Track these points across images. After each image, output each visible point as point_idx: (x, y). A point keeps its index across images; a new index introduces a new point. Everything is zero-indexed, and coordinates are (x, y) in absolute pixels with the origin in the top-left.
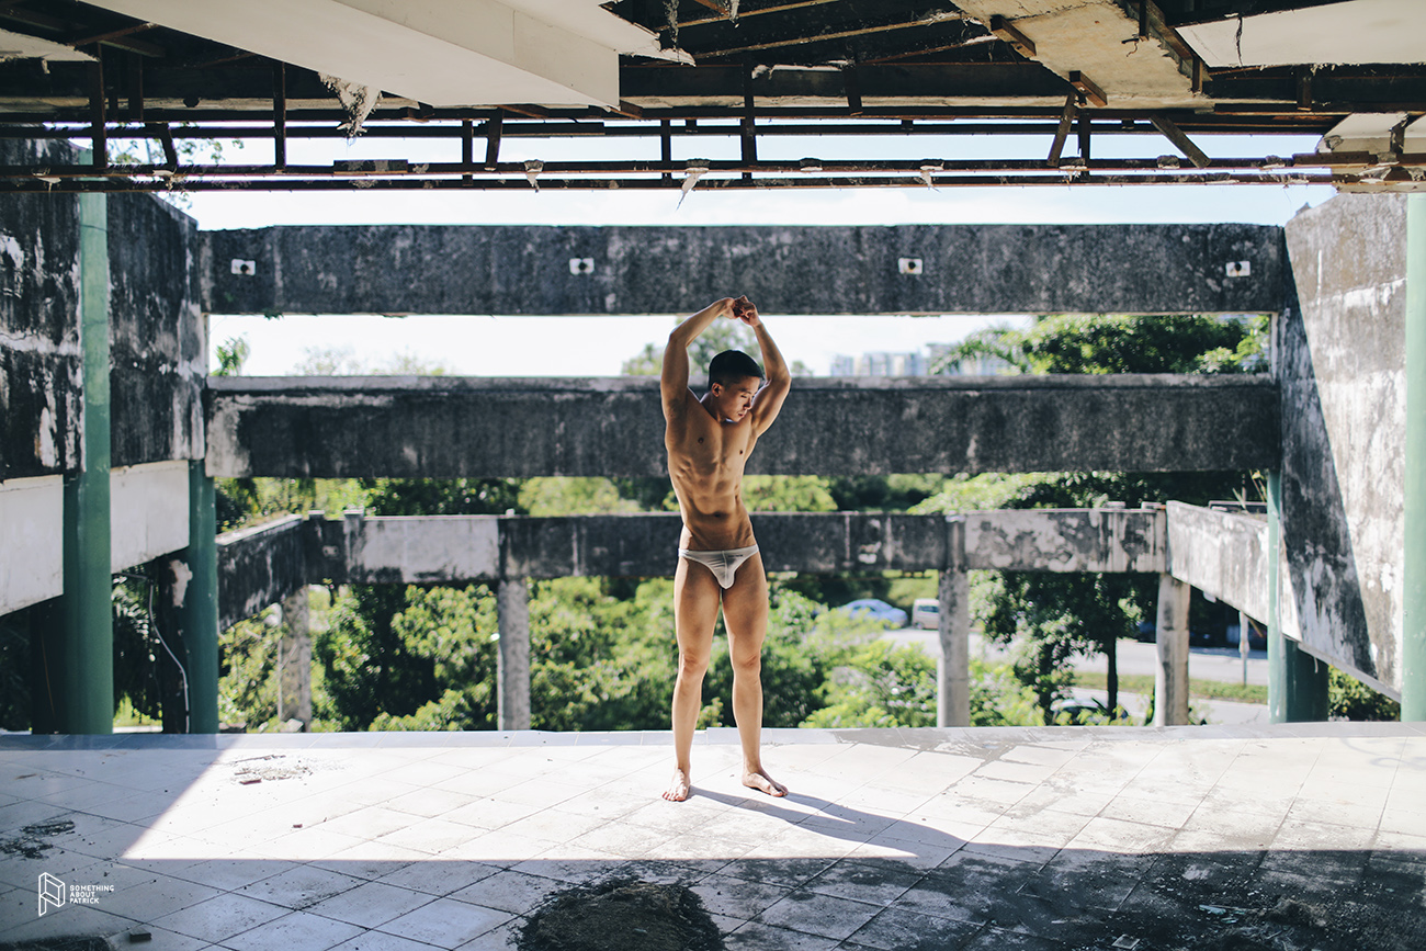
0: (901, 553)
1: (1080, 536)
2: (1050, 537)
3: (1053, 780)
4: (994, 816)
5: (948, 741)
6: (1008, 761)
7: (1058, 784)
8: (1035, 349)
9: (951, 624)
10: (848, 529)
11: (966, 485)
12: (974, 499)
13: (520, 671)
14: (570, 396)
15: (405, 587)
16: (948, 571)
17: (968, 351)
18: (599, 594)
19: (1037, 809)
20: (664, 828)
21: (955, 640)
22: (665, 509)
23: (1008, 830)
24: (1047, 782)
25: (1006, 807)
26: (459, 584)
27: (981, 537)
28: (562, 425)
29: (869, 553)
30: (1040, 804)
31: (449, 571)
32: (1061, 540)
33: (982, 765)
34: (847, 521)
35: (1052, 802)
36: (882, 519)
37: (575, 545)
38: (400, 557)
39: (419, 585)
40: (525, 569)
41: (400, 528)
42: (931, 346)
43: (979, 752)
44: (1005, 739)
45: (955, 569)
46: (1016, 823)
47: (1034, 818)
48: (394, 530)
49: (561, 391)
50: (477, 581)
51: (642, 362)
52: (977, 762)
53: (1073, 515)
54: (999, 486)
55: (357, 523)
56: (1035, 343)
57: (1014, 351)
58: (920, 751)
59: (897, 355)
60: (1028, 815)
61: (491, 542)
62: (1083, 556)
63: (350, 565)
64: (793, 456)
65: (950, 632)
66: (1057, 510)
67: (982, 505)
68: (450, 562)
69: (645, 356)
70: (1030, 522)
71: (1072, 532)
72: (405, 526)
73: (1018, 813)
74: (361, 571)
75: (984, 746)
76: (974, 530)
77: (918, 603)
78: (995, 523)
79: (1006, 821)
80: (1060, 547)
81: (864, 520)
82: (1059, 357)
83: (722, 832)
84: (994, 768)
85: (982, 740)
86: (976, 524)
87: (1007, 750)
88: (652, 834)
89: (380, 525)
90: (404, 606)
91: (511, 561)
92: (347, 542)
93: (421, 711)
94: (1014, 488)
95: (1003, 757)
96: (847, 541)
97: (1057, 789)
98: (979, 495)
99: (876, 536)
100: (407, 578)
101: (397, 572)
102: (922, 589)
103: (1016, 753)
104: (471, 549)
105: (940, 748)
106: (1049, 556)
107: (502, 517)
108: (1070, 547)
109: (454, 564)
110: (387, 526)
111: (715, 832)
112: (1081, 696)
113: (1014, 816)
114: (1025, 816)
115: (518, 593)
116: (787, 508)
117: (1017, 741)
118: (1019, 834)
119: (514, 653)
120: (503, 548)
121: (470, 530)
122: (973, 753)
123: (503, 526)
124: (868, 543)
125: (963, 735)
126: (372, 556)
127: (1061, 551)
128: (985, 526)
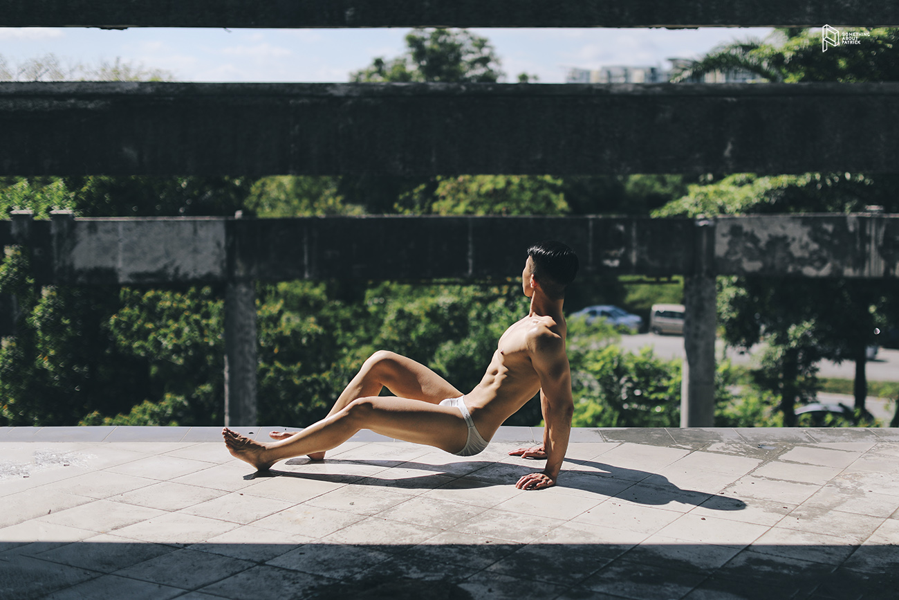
0: (646, 257)
1: (836, 242)
2: (803, 243)
3: (838, 480)
4: (777, 517)
5: (721, 441)
6: (787, 461)
7: (844, 485)
8: (787, 61)
9: (698, 328)
10: (591, 234)
11: (710, 189)
12: (720, 202)
13: (248, 371)
14: (306, 101)
15: (119, 286)
16: (696, 276)
17: (712, 63)
18: (324, 298)
19: (825, 510)
20: (425, 524)
21: (701, 344)
22: (396, 212)
23: (795, 531)
24: (831, 483)
25: (790, 508)
26: (179, 285)
27: (730, 243)
28: (297, 127)
29: (612, 259)
30: (826, 504)
31: (171, 271)
32: (815, 246)
33: (760, 465)
34: (591, 224)
35: (840, 503)
36: (627, 223)
37: (306, 248)
38: (114, 259)
39: (133, 287)
40: (253, 271)
41: (115, 230)
42: (673, 60)
43: (756, 453)
44: (782, 440)
45: (703, 275)
46: (802, 523)
47: (822, 518)
48: (107, 232)
49: (297, 96)
50: (200, 282)
51: (370, 75)
52: (754, 462)
53: (829, 220)
54: (747, 190)
55: (65, 224)
56: (788, 55)
57: (765, 65)
58: (692, 451)
59: (636, 68)
60: (815, 515)
61: (219, 244)
62: (838, 263)
63: (57, 265)
64: (539, 156)
65: (696, 336)
66: (811, 215)
67: (729, 209)
68: (172, 263)
69: (374, 69)
70: (783, 228)
71: (827, 238)
72: (120, 228)
73: (804, 513)
74: (70, 270)
75: (760, 446)
76: (724, 235)
77: (656, 308)
78: (747, 228)
79: (792, 522)
80: (814, 252)
81: (609, 224)
82: (813, 69)
83: (488, 528)
84: (772, 469)
85: (757, 440)
86: (725, 230)
87: (785, 451)
88: (413, 530)
89: (93, 227)
90: (117, 307)
91: (239, 263)
92: (54, 244)
93: (136, 410)
94: (763, 191)
95: (782, 457)
96: (590, 246)
97: (844, 490)
98: (725, 199)
99: (622, 241)
100: (122, 279)
101: (112, 273)
102: (660, 295)
103: (795, 453)
104: (196, 251)
105: (713, 447)
106: (803, 262)
107: (230, 218)
108: (825, 253)
109: (177, 263)
110: (100, 228)
111: (481, 528)
112: (827, 400)
113: (799, 517)
114: (811, 517)
115: (246, 294)
116: (522, 212)
117: (795, 442)
118: (808, 535)
119: (242, 353)
120: (230, 250)
121: (195, 232)
122: (748, 453)
123: (231, 227)
124: (612, 248)
125: (737, 435)
126: (84, 256)
127: (815, 257)
128: (736, 231)
